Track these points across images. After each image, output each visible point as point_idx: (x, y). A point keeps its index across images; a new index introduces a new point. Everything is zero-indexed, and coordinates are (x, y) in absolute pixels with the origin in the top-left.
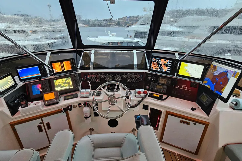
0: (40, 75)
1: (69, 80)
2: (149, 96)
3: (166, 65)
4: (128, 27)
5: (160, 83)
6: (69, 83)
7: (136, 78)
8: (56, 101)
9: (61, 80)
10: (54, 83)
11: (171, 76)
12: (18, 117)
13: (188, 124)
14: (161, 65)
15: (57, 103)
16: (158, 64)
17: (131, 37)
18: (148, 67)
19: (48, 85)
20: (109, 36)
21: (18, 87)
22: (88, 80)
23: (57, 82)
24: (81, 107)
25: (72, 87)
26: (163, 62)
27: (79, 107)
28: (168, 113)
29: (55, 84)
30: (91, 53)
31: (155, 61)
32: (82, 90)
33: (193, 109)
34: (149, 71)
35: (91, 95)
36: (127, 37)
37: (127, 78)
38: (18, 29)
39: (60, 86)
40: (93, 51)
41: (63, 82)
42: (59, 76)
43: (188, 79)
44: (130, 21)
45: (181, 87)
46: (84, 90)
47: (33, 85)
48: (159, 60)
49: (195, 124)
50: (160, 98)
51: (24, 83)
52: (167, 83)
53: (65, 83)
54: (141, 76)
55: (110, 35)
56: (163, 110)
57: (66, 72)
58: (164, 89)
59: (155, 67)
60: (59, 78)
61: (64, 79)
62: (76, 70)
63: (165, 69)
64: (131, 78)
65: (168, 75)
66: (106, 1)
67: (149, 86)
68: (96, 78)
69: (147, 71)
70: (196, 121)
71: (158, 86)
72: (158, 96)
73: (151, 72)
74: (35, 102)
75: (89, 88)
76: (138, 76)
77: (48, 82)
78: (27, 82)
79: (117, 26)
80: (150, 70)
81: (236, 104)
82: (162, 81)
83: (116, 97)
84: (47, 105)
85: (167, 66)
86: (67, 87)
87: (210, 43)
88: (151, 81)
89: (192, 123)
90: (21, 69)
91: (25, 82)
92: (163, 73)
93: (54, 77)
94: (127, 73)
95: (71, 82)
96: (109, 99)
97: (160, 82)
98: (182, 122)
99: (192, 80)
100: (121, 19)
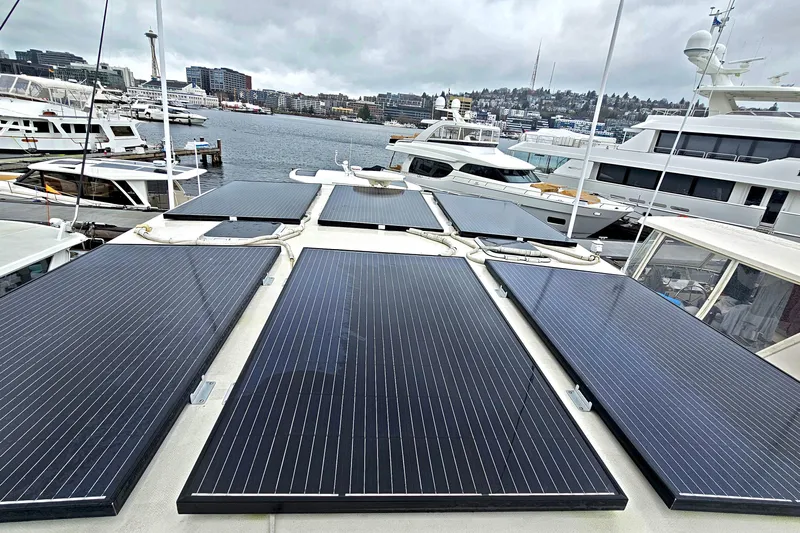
79: (361, 120)
100: (374, 99)
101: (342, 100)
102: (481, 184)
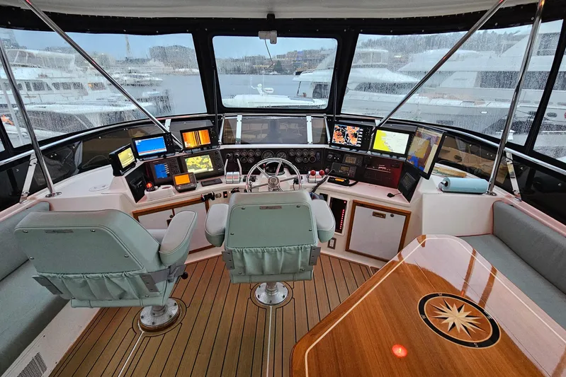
0: (166, 150)
1: (207, 159)
2: (328, 181)
3: (355, 135)
4: (298, 73)
5: (346, 164)
6: (207, 163)
7: (309, 156)
8: (193, 185)
9: (195, 158)
10: (185, 163)
11: (362, 152)
12: (143, 204)
13: (384, 216)
14: (347, 135)
15: (194, 189)
16: (344, 134)
17: (305, 95)
18: (329, 140)
19: (177, 165)
20: (259, 94)
21: (137, 166)
22: (236, 157)
23: (190, 162)
24: (227, 197)
25: (212, 170)
26: (350, 130)
27: (225, 197)
28: (355, 204)
29: (187, 164)
30: (236, 120)
31: (339, 130)
32: (228, 173)
33: (390, 195)
34: (330, 146)
35: (242, 180)
36: (298, 96)
37: (296, 156)
38: (63, 80)
39: (194, 167)
40: (240, 117)
41: (199, 161)
42: (192, 152)
43: (388, 156)
44: (305, 61)
45: (377, 168)
46: (232, 173)
47: (156, 164)
48: (344, 127)
49: (392, 216)
50: (346, 184)
51: (143, 162)
52: (356, 162)
53: (201, 163)
54: (318, 154)
55: (261, 92)
56: (349, 200)
57: (202, 147)
58: (352, 171)
59: (338, 139)
60: (193, 155)
61: (199, 157)
62: (217, 144)
63: (354, 142)
64: (302, 156)
65: (360, 151)
66: (263, 40)
67: (330, 169)
68: (247, 156)
69: (327, 146)
70: (393, 212)
71: (343, 168)
72: (343, 181)
73: (333, 147)
74: (162, 186)
75: (238, 170)
76: (312, 154)
77: (177, 161)
78: (148, 160)
79: (276, 73)
80: (331, 144)
81: (446, 184)
82: (349, 160)
83: (280, 180)
84: (180, 191)
85: (356, 137)
86: (204, 169)
87: (475, 106)
88: (333, 160)
89: (388, 214)
90: (140, 141)
91: (143, 160)
92: (352, 147)
93: (185, 154)
94: (295, 149)
95: (210, 162)
96: (269, 182)
97: (346, 161)
98: (375, 214)
99: (394, 157)
100: (284, 56)
101: (261, 60)
102: (375, 99)
